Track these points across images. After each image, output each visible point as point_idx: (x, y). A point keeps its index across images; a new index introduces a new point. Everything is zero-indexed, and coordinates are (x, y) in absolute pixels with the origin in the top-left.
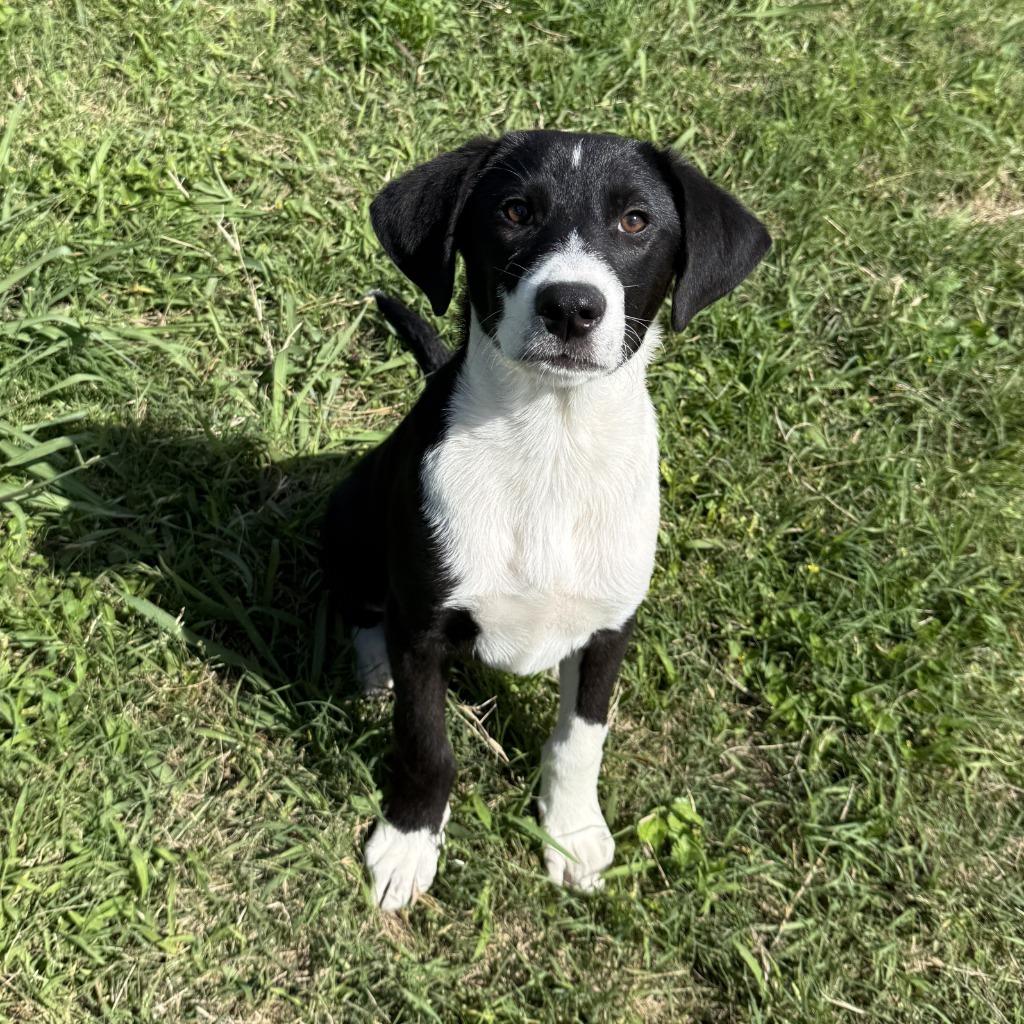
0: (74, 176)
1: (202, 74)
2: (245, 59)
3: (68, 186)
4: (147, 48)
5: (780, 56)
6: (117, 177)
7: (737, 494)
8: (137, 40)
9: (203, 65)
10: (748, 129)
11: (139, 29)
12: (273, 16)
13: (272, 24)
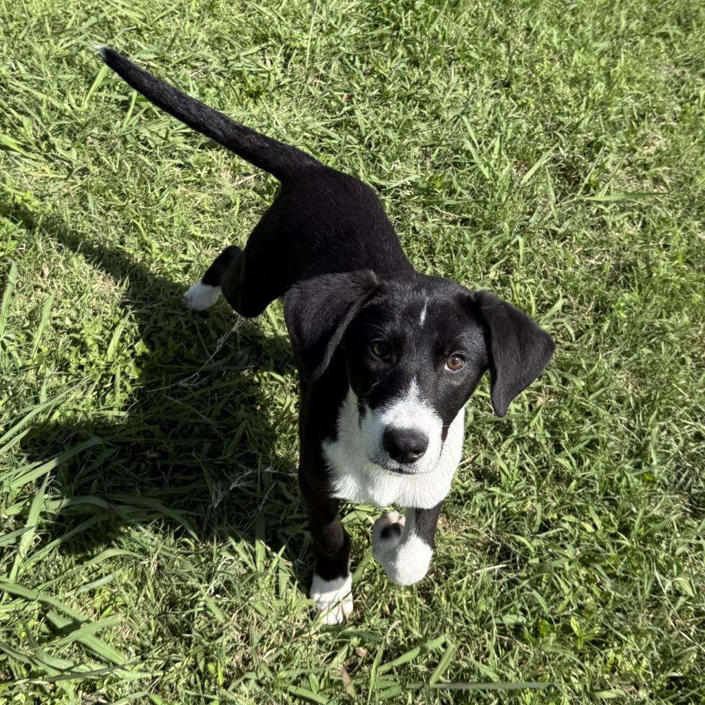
0: (94, 355)
1: (185, 252)
2: (218, 238)
3: (91, 364)
4: (144, 233)
5: (618, 231)
6: (128, 355)
7: (631, 643)
8: (135, 225)
9: (185, 244)
10: (603, 298)
11: (137, 217)
12: (238, 202)
13: (236, 209)
